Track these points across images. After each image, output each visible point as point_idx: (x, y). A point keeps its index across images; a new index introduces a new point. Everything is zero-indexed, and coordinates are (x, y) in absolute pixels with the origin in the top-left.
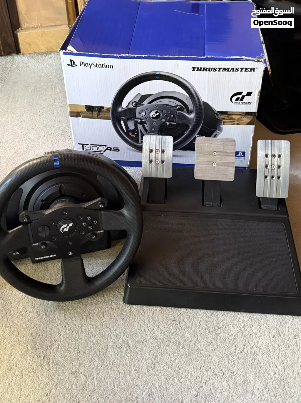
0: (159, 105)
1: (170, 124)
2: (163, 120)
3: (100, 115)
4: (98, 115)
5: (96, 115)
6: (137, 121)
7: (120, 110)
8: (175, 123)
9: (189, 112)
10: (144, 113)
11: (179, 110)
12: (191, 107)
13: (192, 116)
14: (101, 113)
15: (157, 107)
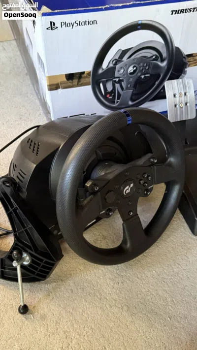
0: (138, 59)
1: (145, 77)
2: (139, 74)
3: (80, 81)
5: (76, 83)
6: (115, 81)
7: (100, 71)
8: (148, 75)
9: (162, 61)
10: (122, 70)
11: (154, 60)
12: (165, 55)
13: (164, 64)
15: (135, 61)
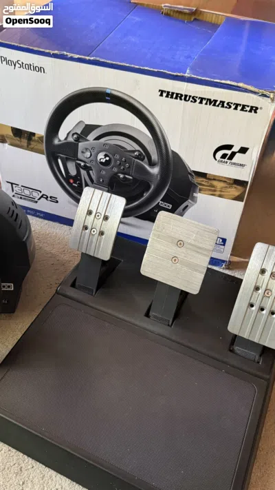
0: (110, 145)
1: (124, 177)
2: (115, 170)
3: (30, 144)
4: (29, 144)
6: (80, 164)
7: (56, 142)
8: (131, 178)
9: (152, 164)
10: (88, 154)
11: (137, 157)
12: (155, 157)
13: (155, 171)
14: (32, 143)
15: (107, 147)
